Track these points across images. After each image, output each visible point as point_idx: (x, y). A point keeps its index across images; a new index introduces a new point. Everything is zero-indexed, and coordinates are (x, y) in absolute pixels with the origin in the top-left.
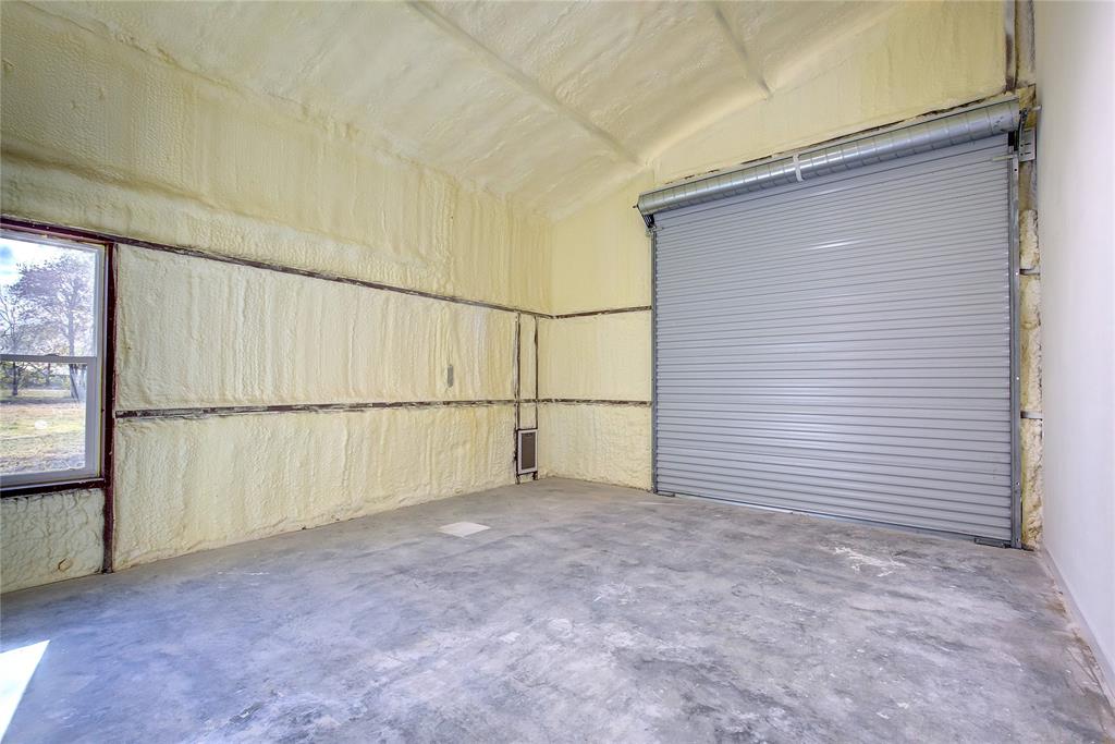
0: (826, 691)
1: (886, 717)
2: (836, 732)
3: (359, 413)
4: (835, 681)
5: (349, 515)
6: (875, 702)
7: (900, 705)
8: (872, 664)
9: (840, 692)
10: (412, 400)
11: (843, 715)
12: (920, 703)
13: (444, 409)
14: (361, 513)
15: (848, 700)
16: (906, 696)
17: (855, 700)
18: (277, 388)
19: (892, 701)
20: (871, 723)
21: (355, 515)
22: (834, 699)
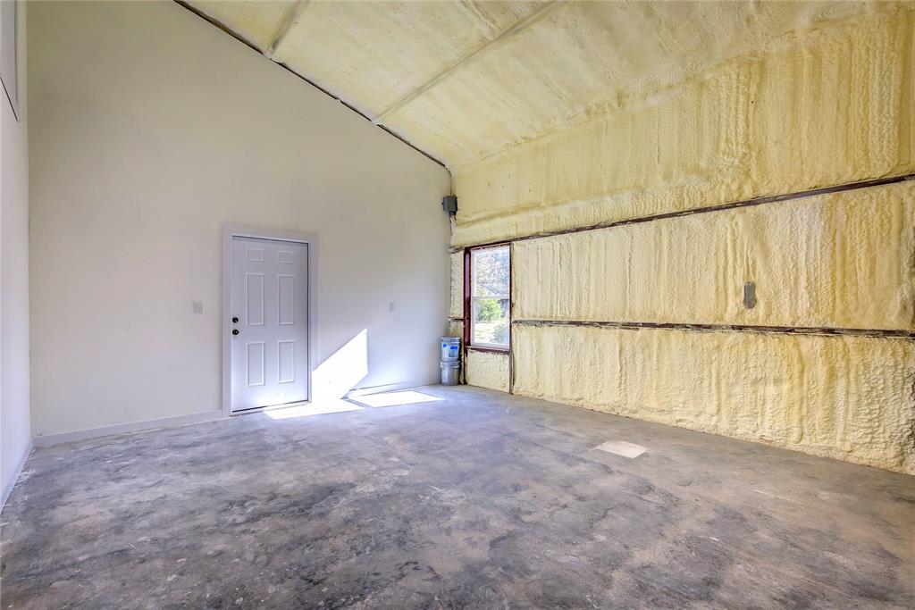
0: (229, 547)
1: (179, 561)
2: (202, 533)
3: (633, 331)
4: (231, 558)
5: (625, 413)
6: (193, 565)
7: (174, 576)
8: (218, 594)
9: (220, 553)
10: (687, 322)
11: (205, 543)
12: (160, 589)
13: (735, 334)
14: (637, 416)
15: (211, 553)
16: (173, 587)
17: (206, 556)
18: (578, 310)
19: (181, 574)
20: (186, 551)
21: (631, 415)
22: (219, 547)
